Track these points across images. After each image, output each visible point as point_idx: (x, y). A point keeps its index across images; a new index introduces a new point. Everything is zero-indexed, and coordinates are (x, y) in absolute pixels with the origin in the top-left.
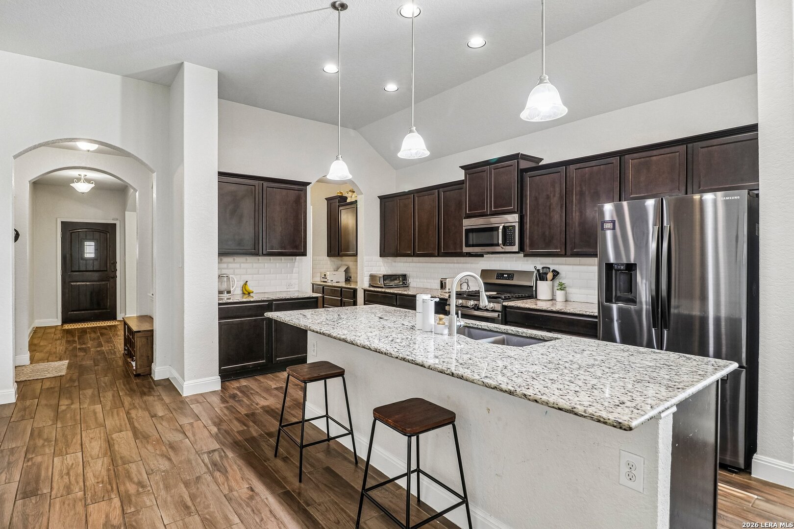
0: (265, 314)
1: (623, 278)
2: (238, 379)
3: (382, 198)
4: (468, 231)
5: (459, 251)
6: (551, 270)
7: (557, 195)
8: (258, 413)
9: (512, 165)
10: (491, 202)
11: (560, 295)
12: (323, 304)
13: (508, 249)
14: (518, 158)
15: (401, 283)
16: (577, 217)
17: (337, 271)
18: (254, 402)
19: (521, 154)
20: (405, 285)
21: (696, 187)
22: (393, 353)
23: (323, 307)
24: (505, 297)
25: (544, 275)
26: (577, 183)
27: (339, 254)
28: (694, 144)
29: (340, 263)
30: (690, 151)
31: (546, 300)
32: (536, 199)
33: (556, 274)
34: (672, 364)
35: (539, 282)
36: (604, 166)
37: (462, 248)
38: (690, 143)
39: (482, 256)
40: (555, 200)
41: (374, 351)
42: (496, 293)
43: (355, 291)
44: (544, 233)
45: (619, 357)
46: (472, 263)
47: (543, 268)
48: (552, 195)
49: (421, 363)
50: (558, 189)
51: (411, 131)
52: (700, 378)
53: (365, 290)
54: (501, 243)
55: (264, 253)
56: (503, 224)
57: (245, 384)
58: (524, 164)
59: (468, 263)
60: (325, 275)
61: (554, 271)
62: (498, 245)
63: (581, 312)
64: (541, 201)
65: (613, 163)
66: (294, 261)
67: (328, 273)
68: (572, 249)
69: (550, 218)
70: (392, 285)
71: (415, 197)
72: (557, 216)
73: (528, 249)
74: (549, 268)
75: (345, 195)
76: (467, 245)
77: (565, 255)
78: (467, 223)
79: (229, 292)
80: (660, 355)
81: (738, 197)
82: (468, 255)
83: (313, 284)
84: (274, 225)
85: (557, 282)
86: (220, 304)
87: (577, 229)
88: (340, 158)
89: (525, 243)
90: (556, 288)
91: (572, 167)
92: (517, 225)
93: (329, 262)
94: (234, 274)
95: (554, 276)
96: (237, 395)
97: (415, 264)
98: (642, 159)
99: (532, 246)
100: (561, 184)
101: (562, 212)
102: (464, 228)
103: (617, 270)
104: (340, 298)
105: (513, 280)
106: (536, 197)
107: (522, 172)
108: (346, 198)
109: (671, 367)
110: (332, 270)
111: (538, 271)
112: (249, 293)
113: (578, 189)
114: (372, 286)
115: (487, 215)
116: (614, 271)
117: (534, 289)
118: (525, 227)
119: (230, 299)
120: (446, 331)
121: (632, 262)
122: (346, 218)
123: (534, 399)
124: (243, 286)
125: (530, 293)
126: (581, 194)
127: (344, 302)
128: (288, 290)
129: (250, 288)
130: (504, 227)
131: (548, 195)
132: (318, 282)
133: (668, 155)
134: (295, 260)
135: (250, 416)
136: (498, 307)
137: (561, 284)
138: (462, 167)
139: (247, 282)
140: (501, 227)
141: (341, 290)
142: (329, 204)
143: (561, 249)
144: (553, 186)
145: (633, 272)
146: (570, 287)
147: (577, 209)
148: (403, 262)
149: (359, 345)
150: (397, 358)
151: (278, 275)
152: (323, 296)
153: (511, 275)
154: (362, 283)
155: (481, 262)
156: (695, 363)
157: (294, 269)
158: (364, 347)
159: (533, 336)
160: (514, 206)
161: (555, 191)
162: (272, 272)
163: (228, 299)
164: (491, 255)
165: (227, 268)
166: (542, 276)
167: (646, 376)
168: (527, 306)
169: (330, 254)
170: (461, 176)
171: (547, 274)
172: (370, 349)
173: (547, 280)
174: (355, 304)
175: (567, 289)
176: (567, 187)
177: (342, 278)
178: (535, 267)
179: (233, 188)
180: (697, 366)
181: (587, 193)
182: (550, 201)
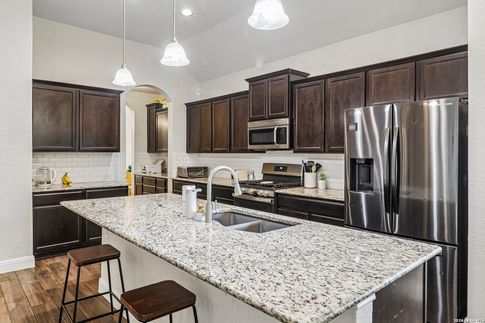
0: (61, 203)
1: (363, 170)
2: (54, 257)
3: (188, 105)
4: (252, 132)
5: (245, 148)
6: (315, 164)
7: (318, 103)
8: (60, 288)
9: (284, 79)
10: (268, 108)
11: (321, 183)
12: (143, 191)
13: (282, 146)
14: (288, 73)
15: (203, 174)
16: (333, 121)
17: (155, 164)
18: (59, 278)
19: (291, 70)
20: (206, 175)
21: (422, 96)
22: (138, 242)
23: (142, 194)
24: (277, 186)
25: (309, 168)
26: (333, 93)
27: (156, 151)
28: (421, 61)
29: (158, 157)
30: (417, 67)
31: (311, 188)
32: (303, 106)
33: (319, 166)
34: (383, 249)
35: (305, 173)
36: (353, 79)
37: (247, 147)
38: (418, 60)
39: (264, 152)
40: (316, 107)
41: (125, 239)
42: (272, 182)
43: (166, 180)
44: (308, 134)
45: (340, 243)
46: (257, 158)
47: (309, 162)
48: (314, 103)
49: (156, 253)
50: (319, 98)
51: (173, 41)
52: (401, 265)
53: (173, 180)
54: (276, 142)
55: (80, 150)
56: (277, 127)
57: (59, 261)
58: (294, 78)
59: (254, 158)
60: (145, 168)
61: (317, 164)
62: (273, 143)
63: (333, 199)
64: (306, 108)
65: (360, 77)
66: (110, 156)
67: (147, 166)
68: (329, 147)
69: (313, 121)
70: (195, 176)
71: (213, 104)
72: (318, 120)
73: (296, 147)
74: (313, 162)
75: (161, 102)
76: (251, 144)
77: (324, 152)
78: (252, 125)
79: (49, 183)
80: (377, 240)
81: (452, 104)
82: (252, 152)
83: (135, 175)
84: (90, 126)
85: (319, 174)
86: (34, 193)
87: (333, 130)
88: (125, 67)
89: (295, 141)
90: (319, 178)
91: (329, 80)
92: (288, 127)
93: (149, 157)
94: (55, 167)
95: (317, 168)
96: (48, 272)
97: (214, 158)
98: (382, 74)
99: (299, 144)
100: (321, 95)
101: (322, 117)
102: (248, 130)
103: (359, 164)
104: (155, 187)
105: (286, 171)
106: (303, 105)
107: (292, 84)
108: (162, 105)
109: (382, 253)
110: (152, 163)
111: (305, 164)
112: (68, 184)
113: (334, 98)
114: (179, 176)
115: (266, 119)
116: (357, 165)
117: (302, 179)
118: (294, 129)
119: (50, 188)
120: (204, 219)
121: (370, 157)
122: (162, 122)
123: (233, 293)
124: (63, 177)
125: (298, 182)
126: (337, 102)
127: (158, 190)
128: (105, 180)
129: (68, 179)
130: (278, 128)
131: (311, 103)
132: (139, 173)
133: (401, 70)
134: (112, 155)
135: (51, 291)
136: (271, 194)
137: (322, 175)
138: (247, 80)
139: (66, 174)
140: (276, 129)
141: (156, 179)
142: (149, 110)
143: (321, 147)
144: (315, 95)
145: (371, 166)
146: (330, 177)
147: (333, 114)
148: (206, 157)
149: (116, 233)
150: (140, 246)
151: (95, 168)
152: (142, 185)
153: (285, 167)
154: (172, 174)
155: (263, 157)
156: (404, 248)
157: (111, 163)
158: (119, 235)
159: (281, 221)
160: (286, 112)
161: (316, 100)
162: (90, 165)
163: (48, 188)
164: (271, 152)
165: (49, 162)
166: (308, 169)
167: (354, 264)
168: (293, 193)
169: (149, 150)
170: (245, 87)
171: (311, 166)
172: (123, 237)
173: (311, 172)
174: (166, 191)
175: (327, 179)
176: (326, 96)
177: (159, 170)
178: (303, 161)
179: (51, 94)
180: (405, 251)
181: (340, 101)
182: (313, 108)
